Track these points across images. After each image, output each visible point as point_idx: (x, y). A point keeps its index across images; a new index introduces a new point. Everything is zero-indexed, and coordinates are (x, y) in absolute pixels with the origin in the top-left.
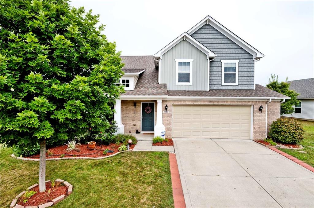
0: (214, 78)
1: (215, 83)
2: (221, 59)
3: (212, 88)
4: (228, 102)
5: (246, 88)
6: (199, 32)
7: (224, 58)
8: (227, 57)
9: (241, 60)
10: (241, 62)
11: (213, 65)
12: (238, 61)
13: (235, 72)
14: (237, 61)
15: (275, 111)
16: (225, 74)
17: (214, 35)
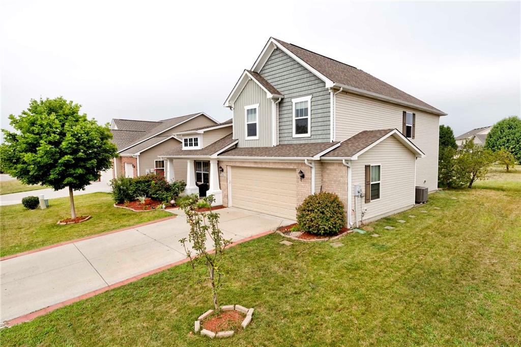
0: (284, 127)
1: (286, 135)
2: (291, 98)
3: (282, 143)
4: (271, 164)
5: (320, 141)
6: (270, 63)
7: (295, 95)
8: (297, 94)
9: (315, 95)
10: (314, 99)
11: (284, 108)
12: (311, 96)
13: (307, 115)
14: (309, 98)
15: (340, 180)
16: (296, 120)
17: (284, 62)
